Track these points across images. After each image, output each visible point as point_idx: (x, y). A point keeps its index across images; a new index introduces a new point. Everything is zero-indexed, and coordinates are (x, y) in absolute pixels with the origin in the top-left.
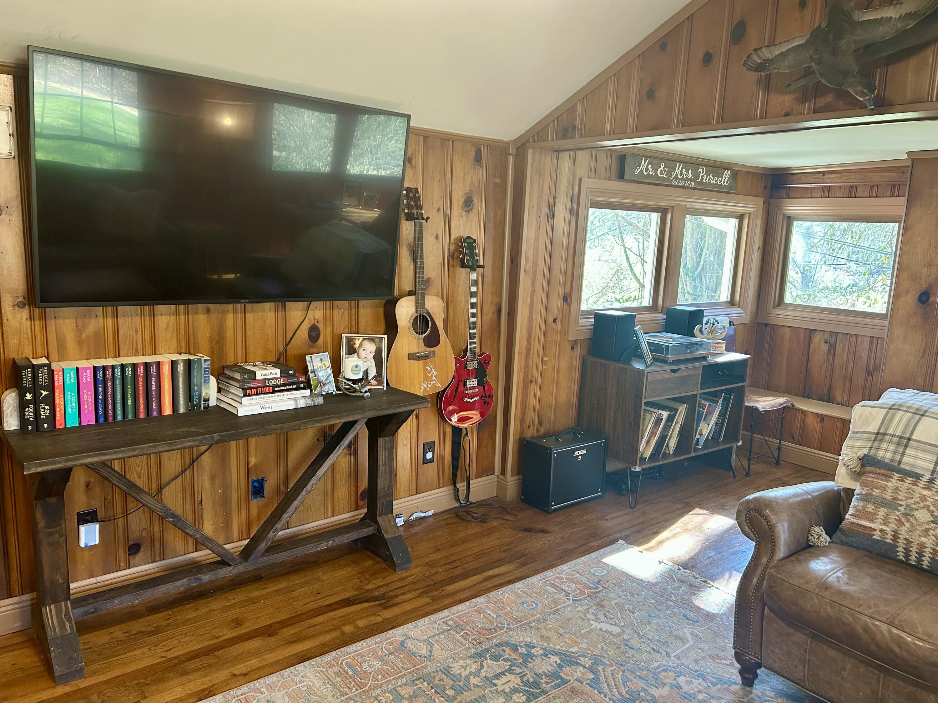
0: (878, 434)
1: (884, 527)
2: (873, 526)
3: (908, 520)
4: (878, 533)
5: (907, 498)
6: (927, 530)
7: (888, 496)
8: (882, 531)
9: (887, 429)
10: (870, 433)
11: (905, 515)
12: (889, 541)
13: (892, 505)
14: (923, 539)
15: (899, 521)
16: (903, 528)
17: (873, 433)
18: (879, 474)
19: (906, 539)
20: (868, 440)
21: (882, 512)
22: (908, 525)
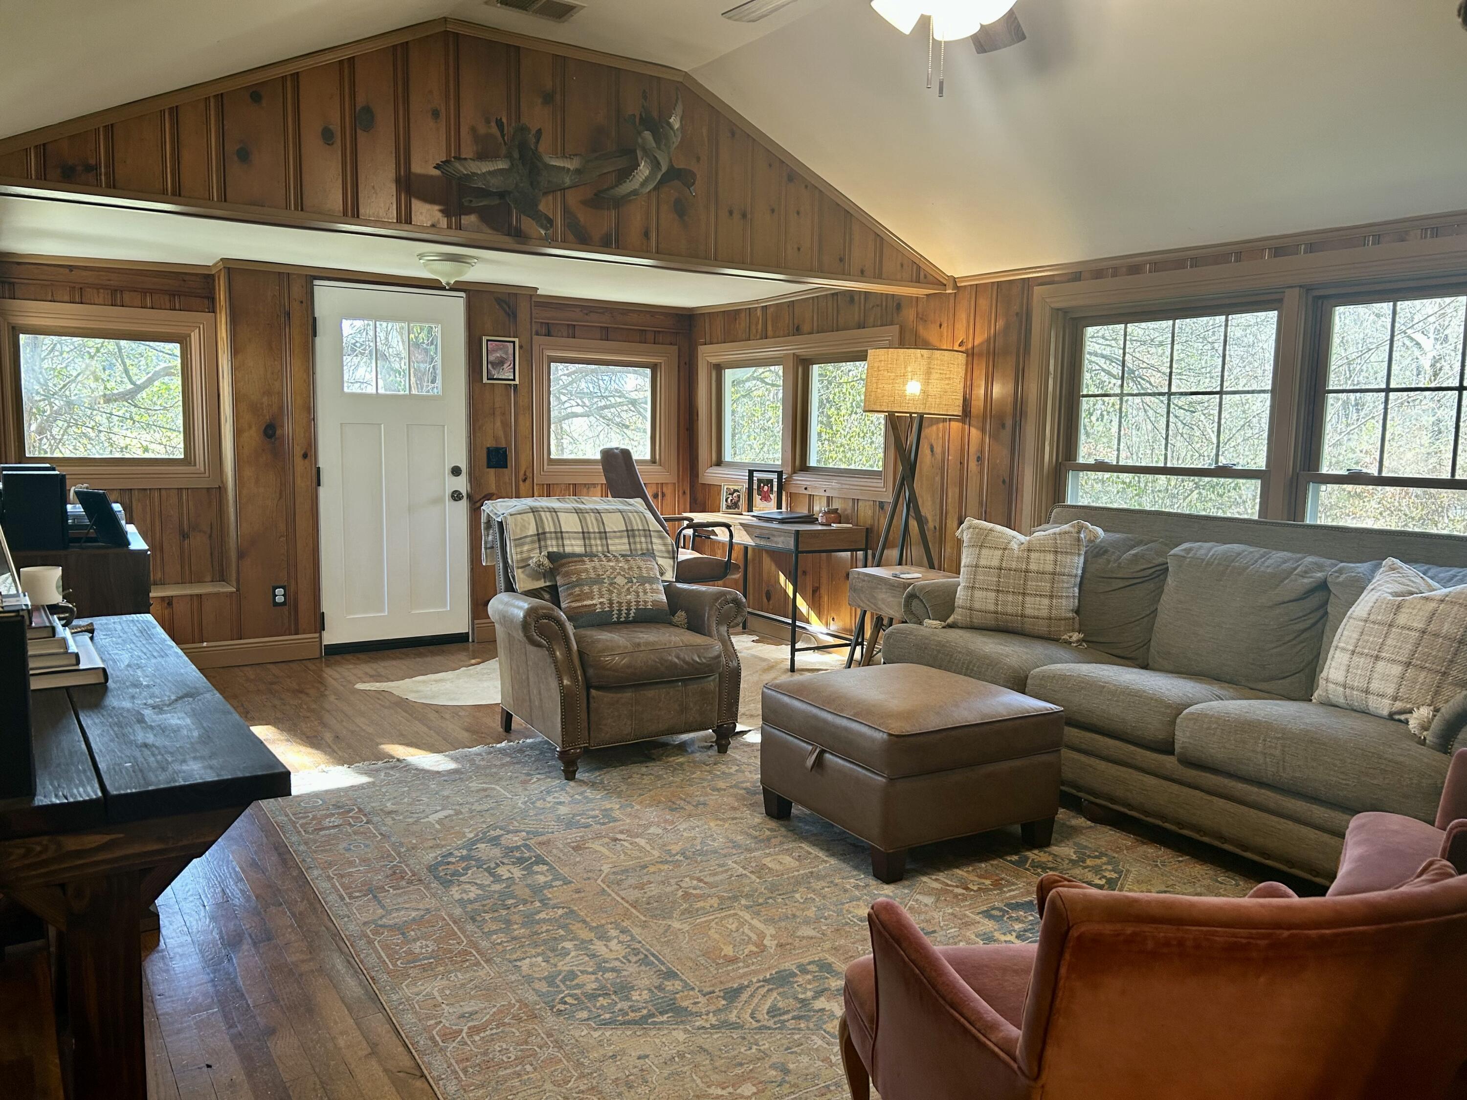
0: (538, 534)
1: (601, 600)
2: (594, 602)
3: (615, 588)
4: (599, 606)
5: (605, 572)
6: (628, 589)
7: (593, 575)
8: (601, 603)
9: (543, 528)
10: (531, 536)
11: (611, 584)
12: (607, 609)
13: (598, 581)
14: (629, 597)
15: (609, 590)
16: (614, 595)
17: (534, 535)
18: (576, 562)
19: (618, 602)
20: (533, 542)
21: (595, 588)
22: (615, 591)
